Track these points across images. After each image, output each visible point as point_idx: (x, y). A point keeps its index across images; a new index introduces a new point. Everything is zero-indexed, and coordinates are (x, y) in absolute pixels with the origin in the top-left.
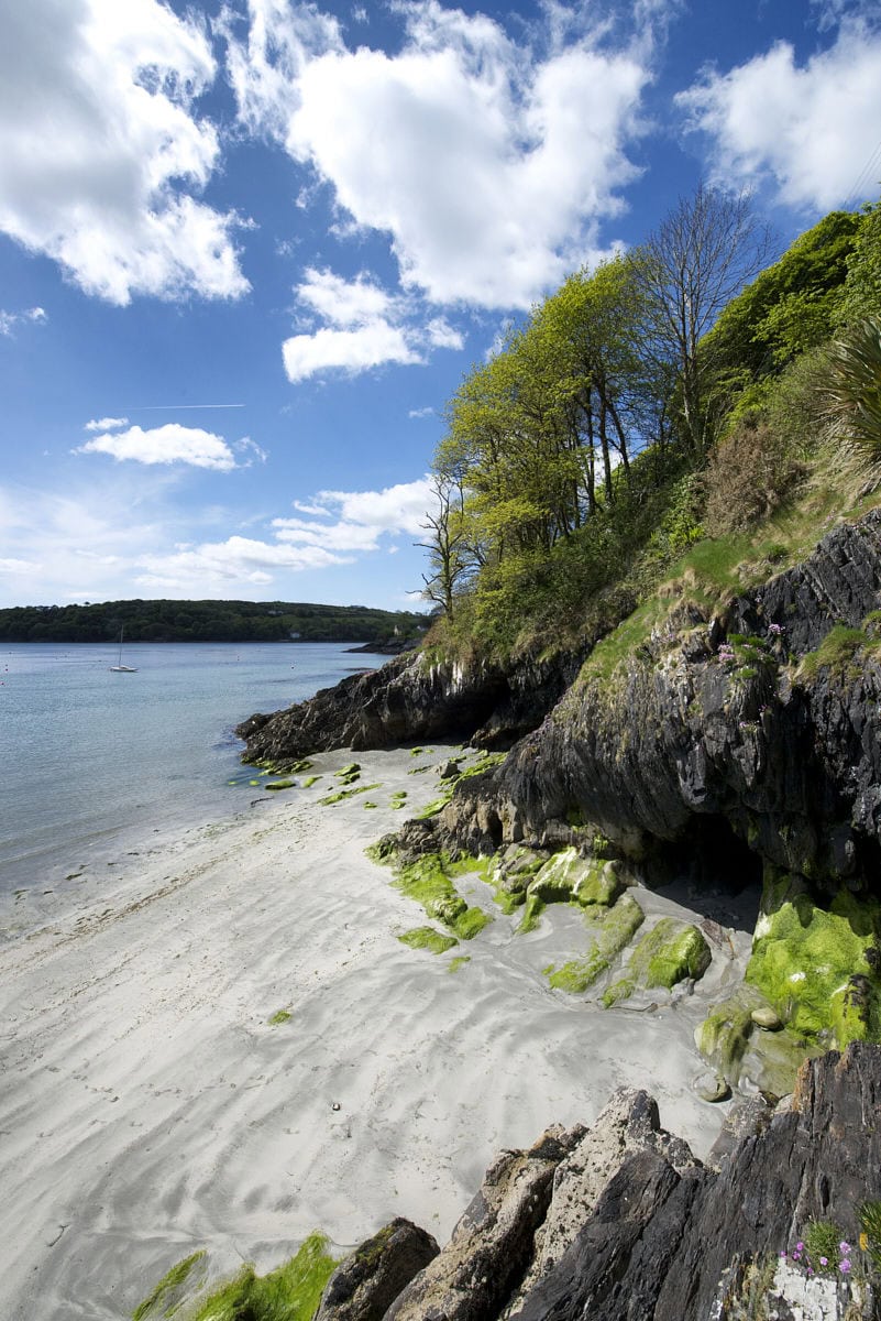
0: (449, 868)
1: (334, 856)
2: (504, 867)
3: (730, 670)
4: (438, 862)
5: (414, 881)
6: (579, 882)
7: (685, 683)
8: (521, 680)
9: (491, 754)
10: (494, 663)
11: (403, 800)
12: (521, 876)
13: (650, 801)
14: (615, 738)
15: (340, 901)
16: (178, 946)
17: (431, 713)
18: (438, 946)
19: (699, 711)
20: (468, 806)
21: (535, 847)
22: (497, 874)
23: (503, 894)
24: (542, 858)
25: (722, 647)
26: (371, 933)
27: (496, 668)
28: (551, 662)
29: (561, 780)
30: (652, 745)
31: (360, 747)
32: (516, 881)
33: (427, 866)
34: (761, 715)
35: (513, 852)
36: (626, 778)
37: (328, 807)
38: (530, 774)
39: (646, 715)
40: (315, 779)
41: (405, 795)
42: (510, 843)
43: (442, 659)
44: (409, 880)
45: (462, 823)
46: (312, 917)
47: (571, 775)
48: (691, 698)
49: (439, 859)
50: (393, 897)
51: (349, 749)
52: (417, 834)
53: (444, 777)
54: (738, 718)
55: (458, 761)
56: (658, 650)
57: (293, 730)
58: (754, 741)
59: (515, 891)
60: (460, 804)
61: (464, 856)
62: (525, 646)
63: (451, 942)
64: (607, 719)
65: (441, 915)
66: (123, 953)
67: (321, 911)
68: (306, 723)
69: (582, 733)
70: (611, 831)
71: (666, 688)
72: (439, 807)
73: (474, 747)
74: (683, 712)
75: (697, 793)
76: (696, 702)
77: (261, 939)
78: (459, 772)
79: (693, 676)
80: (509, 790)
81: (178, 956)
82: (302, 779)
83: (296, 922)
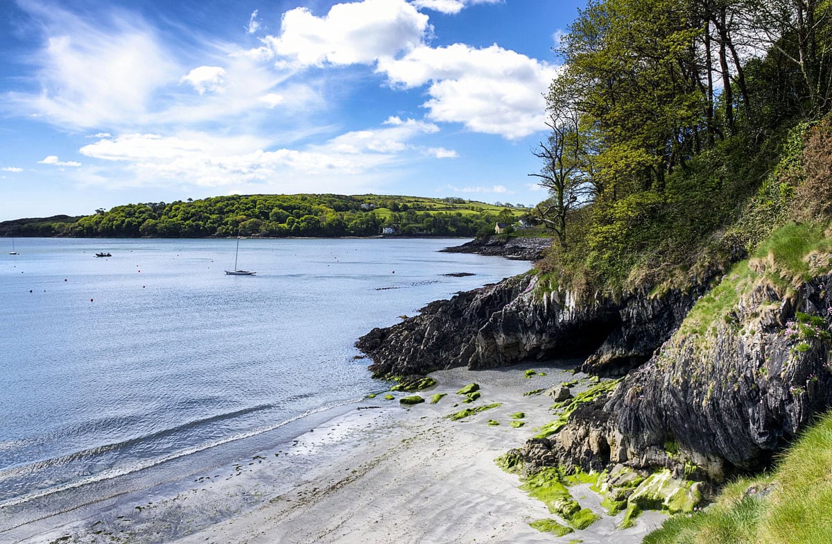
0: (565, 479)
1: (471, 463)
2: (611, 481)
3: (793, 343)
4: (556, 474)
5: (537, 486)
6: (670, 496)
7: (759, 349)
8: (633, 313)
9: (601, 379)
10: (607, 295)
11: (522, 420)
12: (624, 489)
13: (728, 438)
14: (704, 387)
15: (482, 496)
16: (374, 515)
17: (544, 338)
18: (559, 531)
19: (766, 374)
20: (581, 431)
21: (637, 468)
22: (605, 486)
23: (609, 501)
24: (642, 476)
25: (789, 323)
26: (509, 519)
27: (608, 300)
28: (661, 298)
29: (660, 416)
30: (730, 396)
31: (476, 366)
32: (620, 492)
33: (547, 477)
34: (807, 381)
35: (618, 470)
36: (710, 419)
37: (457, 422)
38: (634, 410)
39: (728, 372)
40: (442, 396)
41: (523, 416)
42: (616, 463)
43: (555, 287)
44: (534, 486)
45: (576, 444)
46: (463, 505)
47: (668, 413)
48: (762, 362)
49: (557, 472)
50: (523, 497)
51: (467, 368)
52: (538, 451)
53: (558, 400)
54: (790, 383)
55: (571, 386)
56: (743, 317)
57: (415, 348)
58: (799, 401)
59: (618, 499)
60: (575, 429)
61: (577, 471)
62: (637, 282)
63: (569, 530)
64: (699, 370)
65: (561, 512)
66: (339, 517)
67: (468, 503)
68: (427, 342)
69: (677, 381)
70: (698, 460)
71: (745, 353)
72: (554, 428)
73: (585, 372)
74: (754, 373)
75: (761, 435)
76: (765, 365)
77: (431, 516)
78: (571, 397)
79: (766, 344)
80: (616, 421)
81: (377, 522)
82: (429, 395)
83: (453, 508)
